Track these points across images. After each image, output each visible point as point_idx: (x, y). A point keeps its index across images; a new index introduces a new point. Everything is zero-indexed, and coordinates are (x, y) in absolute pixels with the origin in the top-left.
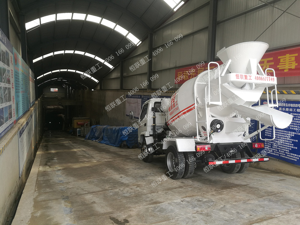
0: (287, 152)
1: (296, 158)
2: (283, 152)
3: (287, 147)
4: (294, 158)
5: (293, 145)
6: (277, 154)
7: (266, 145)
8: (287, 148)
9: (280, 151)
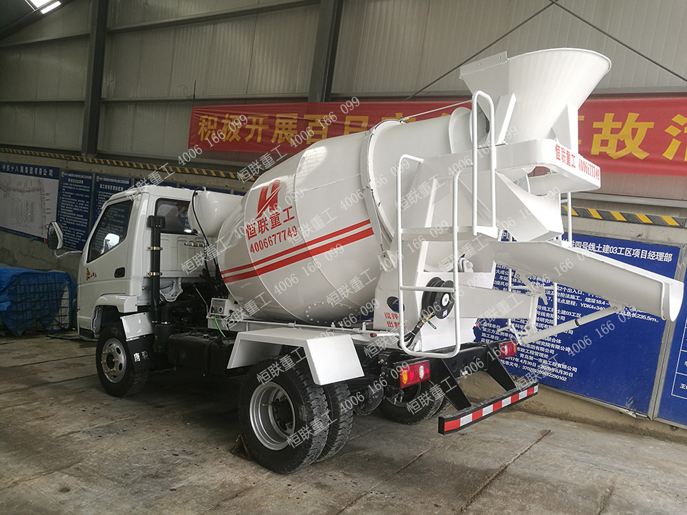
0: (542, 358)
1: (565, 373)
2: (531, 358)
3: (542, 346)
4: (559, 375)
5: (559, 341)
6: (515, 362)
7: (486, 338)
8: (542, 349)
9: (522, 355)
